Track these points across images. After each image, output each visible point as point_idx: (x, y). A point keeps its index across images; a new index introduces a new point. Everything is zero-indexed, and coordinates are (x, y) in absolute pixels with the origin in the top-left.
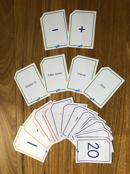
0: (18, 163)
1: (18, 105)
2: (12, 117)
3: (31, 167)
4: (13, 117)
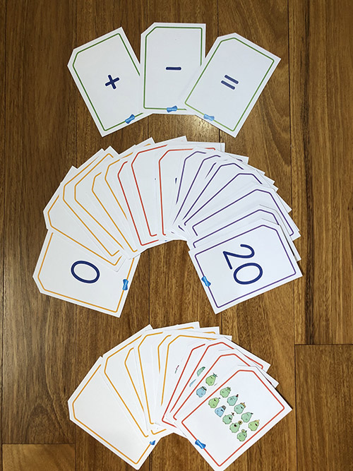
0: (294, 129)
2: (278, 9)
3: (327, 140)
4: (281, 10)
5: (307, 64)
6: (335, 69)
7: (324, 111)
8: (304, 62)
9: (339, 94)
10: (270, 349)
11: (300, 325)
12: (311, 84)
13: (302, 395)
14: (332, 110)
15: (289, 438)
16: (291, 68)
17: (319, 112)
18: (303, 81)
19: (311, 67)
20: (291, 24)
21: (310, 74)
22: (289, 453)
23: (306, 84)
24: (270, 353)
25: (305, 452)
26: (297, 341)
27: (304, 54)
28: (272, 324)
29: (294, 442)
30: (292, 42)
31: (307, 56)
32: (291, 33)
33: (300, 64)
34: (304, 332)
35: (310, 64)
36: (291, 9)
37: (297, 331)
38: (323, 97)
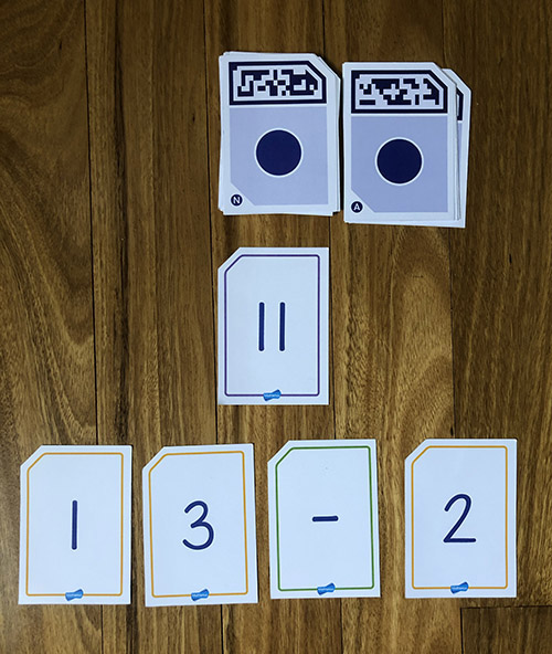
1: (98, 188)
2: (75, 242)
4: (79, 243)
5: (125, 336)
6: (172, 342)
7: (153, 414)
8: (119, 332)
9: (179, 384)
12: (132, 368)
14: (167, 413)
16: (98, 342)
17: (146, 415)
18: (118, 364)
19: (131, 341)
20: (97, 265)
21: (131, 353)
23: (124, 368)
27: (119, 317)
30: (98, 298)
31: (125, 321)
32: (97, 282)
33: (112, 335)
35: (130, 335)
36: (96, 241)
38: (153, 391)
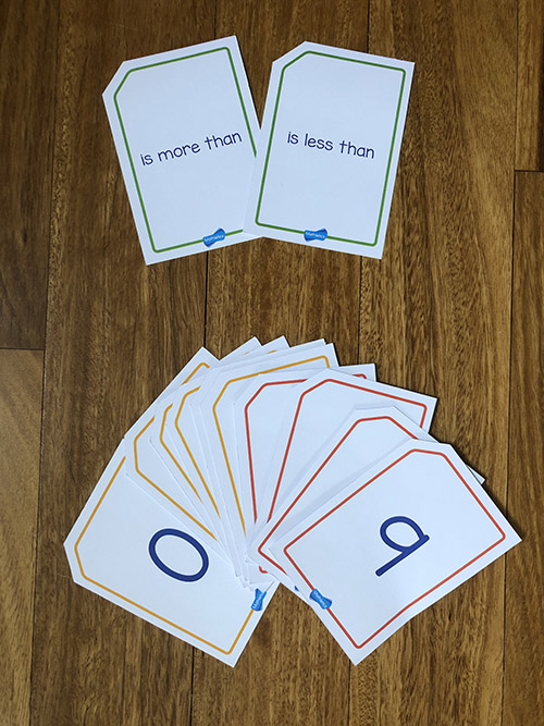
10: (462, 176)
11: (528, 132)
13: (526, 275)
15: (495, 358)
22: (495, 389)
24: (463, 185)
25: (527, 389)
26: (520, 163)
28: (469, 125)
29: (504, 369)
34: (535, 146)
37: (521, 143)
